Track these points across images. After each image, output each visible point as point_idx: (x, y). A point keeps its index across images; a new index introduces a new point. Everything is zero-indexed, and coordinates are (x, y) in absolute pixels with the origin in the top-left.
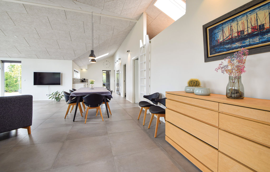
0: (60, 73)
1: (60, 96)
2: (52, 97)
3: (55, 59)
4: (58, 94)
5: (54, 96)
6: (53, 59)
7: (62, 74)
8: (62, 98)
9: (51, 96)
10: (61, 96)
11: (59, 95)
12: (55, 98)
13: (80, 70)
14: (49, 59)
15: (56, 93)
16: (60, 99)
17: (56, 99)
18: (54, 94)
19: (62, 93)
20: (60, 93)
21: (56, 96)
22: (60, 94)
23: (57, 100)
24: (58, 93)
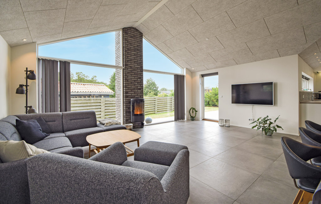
0: (272, 83)
1: (272, 125)
2: (257, 127)
3: (262, 60)
4: (268, 122)
5: (261, 125)
6: (258, 61)
7: (276, 84)
8: (276, 131)
9: (255, 124)
10: (274, 127)
11: (270, 125)
12: (263, 129)
13: (313, 74)
14: (252, 62)
15: (265, 121)
16: (272, 133)
17: (264, 132)
18: (260, 120)
19: (275, 121)
20: (272, 121)
21: (265, 126)
22: (271, 123)
23: (266, 134)
24: (268, 120)
